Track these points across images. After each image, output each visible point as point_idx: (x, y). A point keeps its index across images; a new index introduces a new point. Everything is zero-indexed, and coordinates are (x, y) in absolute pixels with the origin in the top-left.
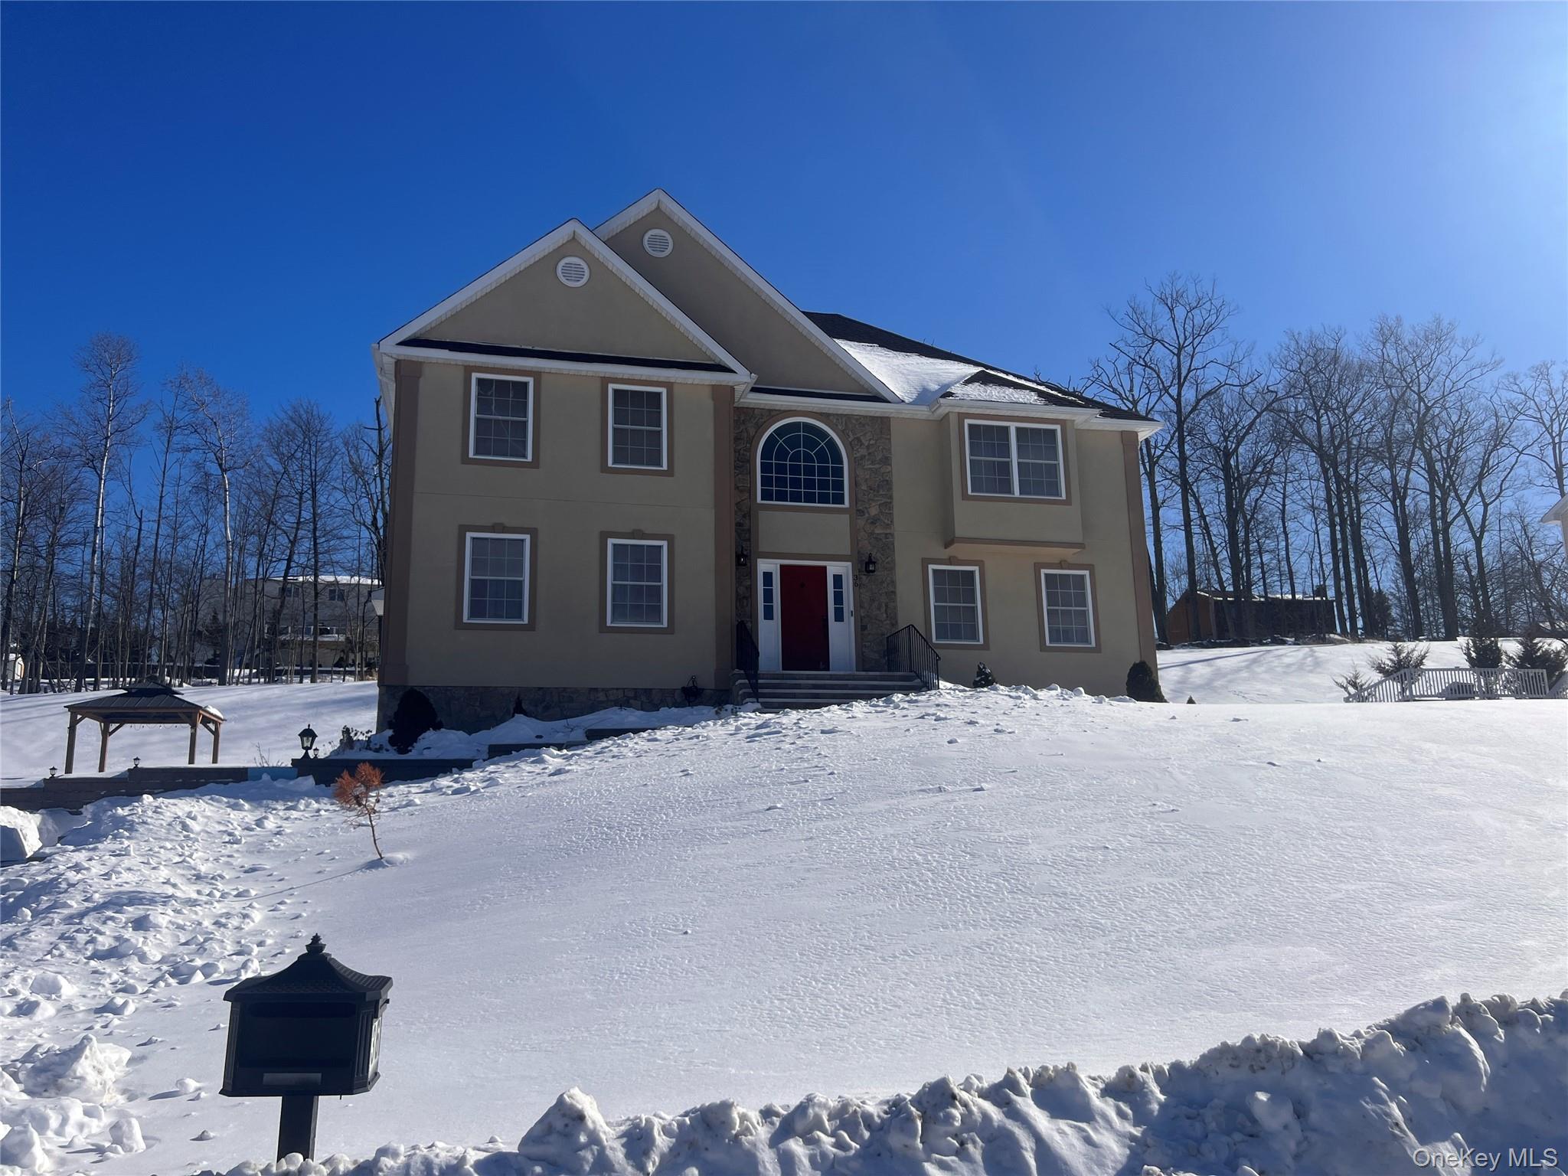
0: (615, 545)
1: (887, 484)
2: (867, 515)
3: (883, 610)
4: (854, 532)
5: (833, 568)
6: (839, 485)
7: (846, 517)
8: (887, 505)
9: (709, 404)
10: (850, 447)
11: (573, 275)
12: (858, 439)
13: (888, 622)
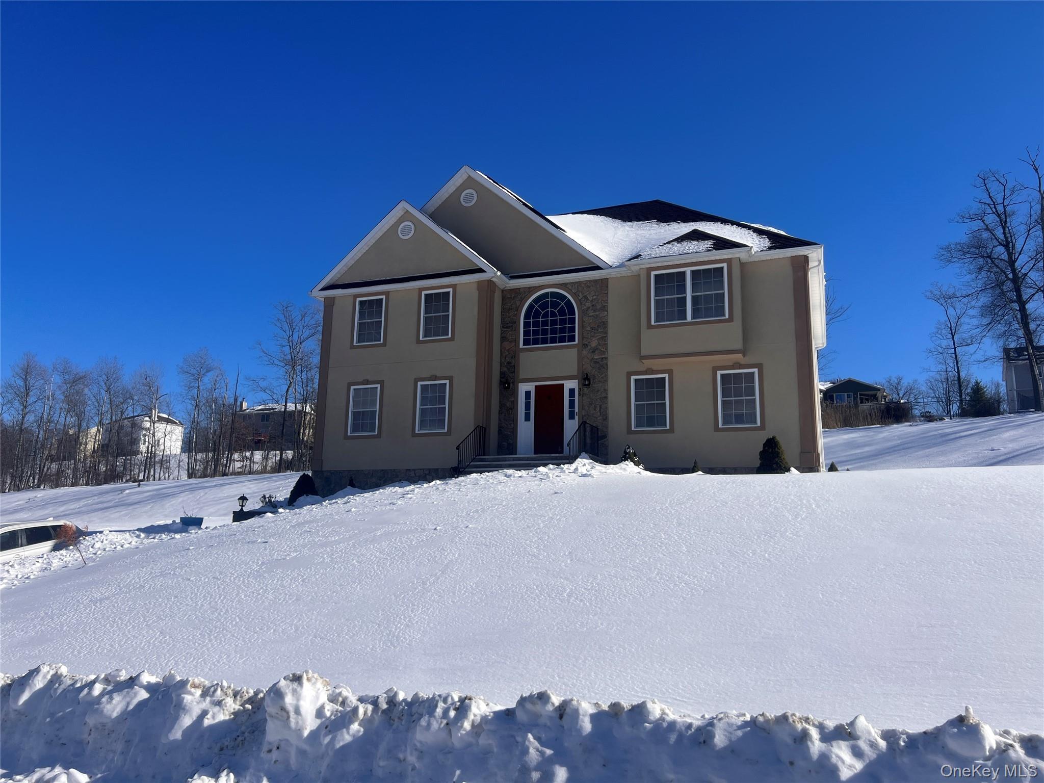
0: (422, 385)
1: (604, 325)
2: (589, 347)
3: (598, 409)
4: (580, 358)
5: (569, 385)
6: (572, 329)
7: (574, 351)
8: (604, 338)
9: (475, 294)
10: (580, 303)
11: (407, 231)
12: (585, 297)
13: (601, 418)
